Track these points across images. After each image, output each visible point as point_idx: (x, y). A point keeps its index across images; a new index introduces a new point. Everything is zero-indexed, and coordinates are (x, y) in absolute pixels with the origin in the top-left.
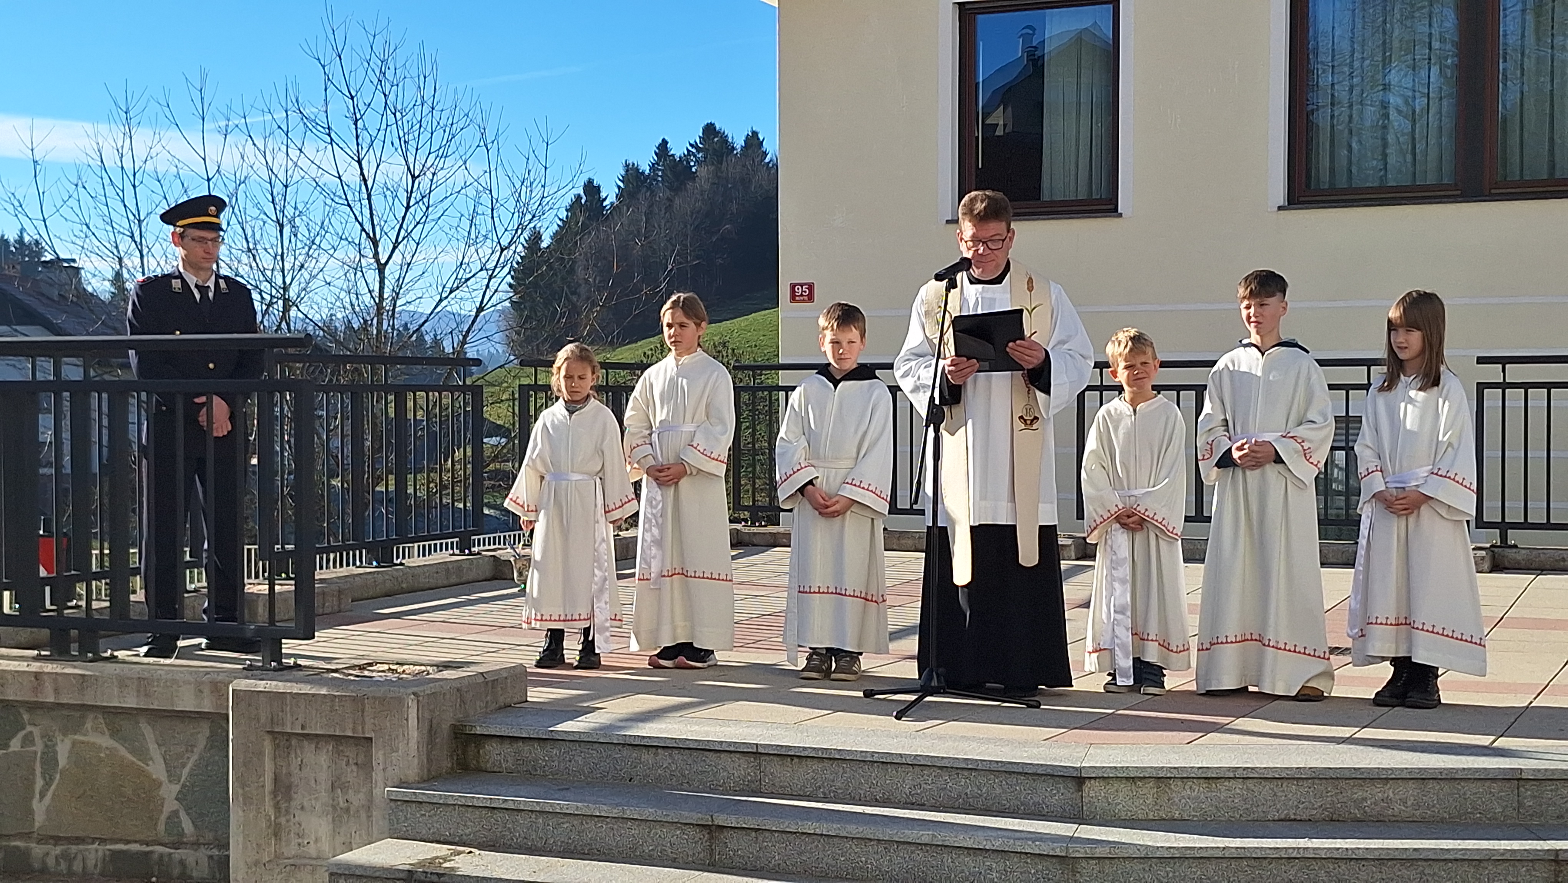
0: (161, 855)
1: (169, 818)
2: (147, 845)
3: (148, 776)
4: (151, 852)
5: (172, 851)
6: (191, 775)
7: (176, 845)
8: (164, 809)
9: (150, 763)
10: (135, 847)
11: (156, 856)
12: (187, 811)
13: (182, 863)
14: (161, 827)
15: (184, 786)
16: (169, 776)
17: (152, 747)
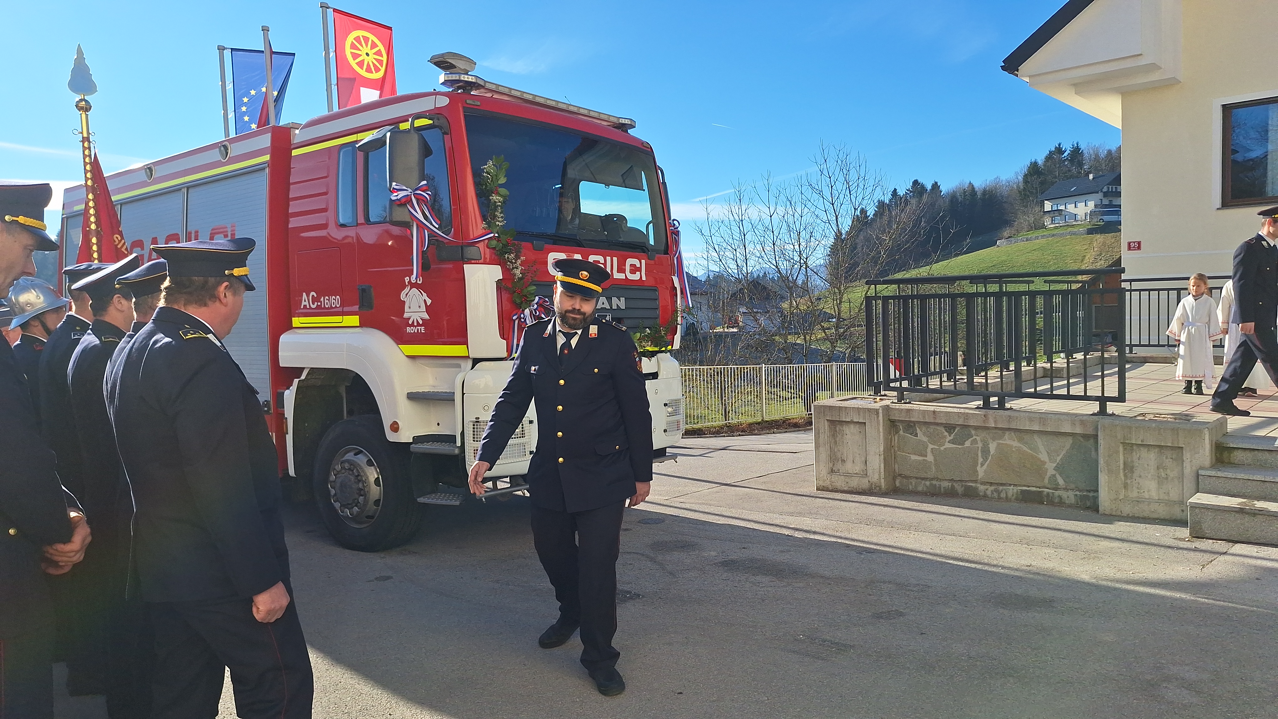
0: (1048, 493)
1: (1050, 477)
2: (1040, 488)
3: (1039, 459)
4: (1043, 491)
5: (1054, 491)
6: (1061, 459)
7: (1056, 489)
8: (1048, 474)
9: (1040, 454)
10: (1034, 489)
11: (1045, 493)
12: (1060, 474)
13: (1060, 497)
14: (1046, 481)
15: (1058, 463)
16: (1050, 460)
17: (1041, 448)
